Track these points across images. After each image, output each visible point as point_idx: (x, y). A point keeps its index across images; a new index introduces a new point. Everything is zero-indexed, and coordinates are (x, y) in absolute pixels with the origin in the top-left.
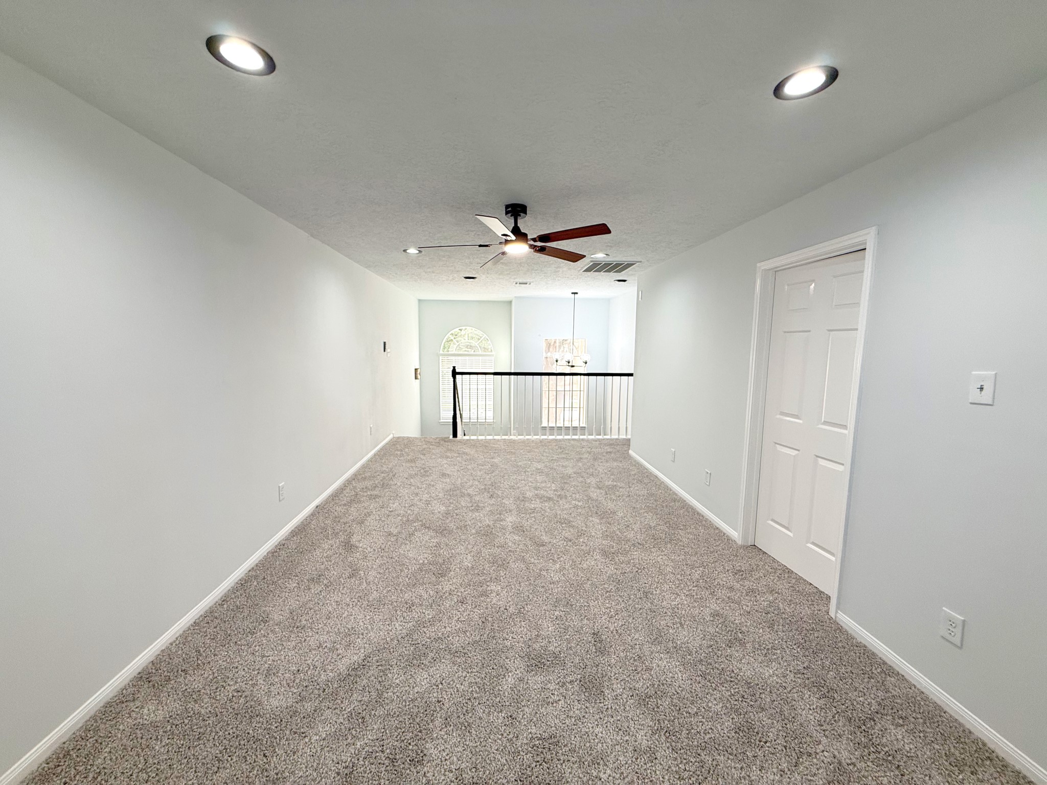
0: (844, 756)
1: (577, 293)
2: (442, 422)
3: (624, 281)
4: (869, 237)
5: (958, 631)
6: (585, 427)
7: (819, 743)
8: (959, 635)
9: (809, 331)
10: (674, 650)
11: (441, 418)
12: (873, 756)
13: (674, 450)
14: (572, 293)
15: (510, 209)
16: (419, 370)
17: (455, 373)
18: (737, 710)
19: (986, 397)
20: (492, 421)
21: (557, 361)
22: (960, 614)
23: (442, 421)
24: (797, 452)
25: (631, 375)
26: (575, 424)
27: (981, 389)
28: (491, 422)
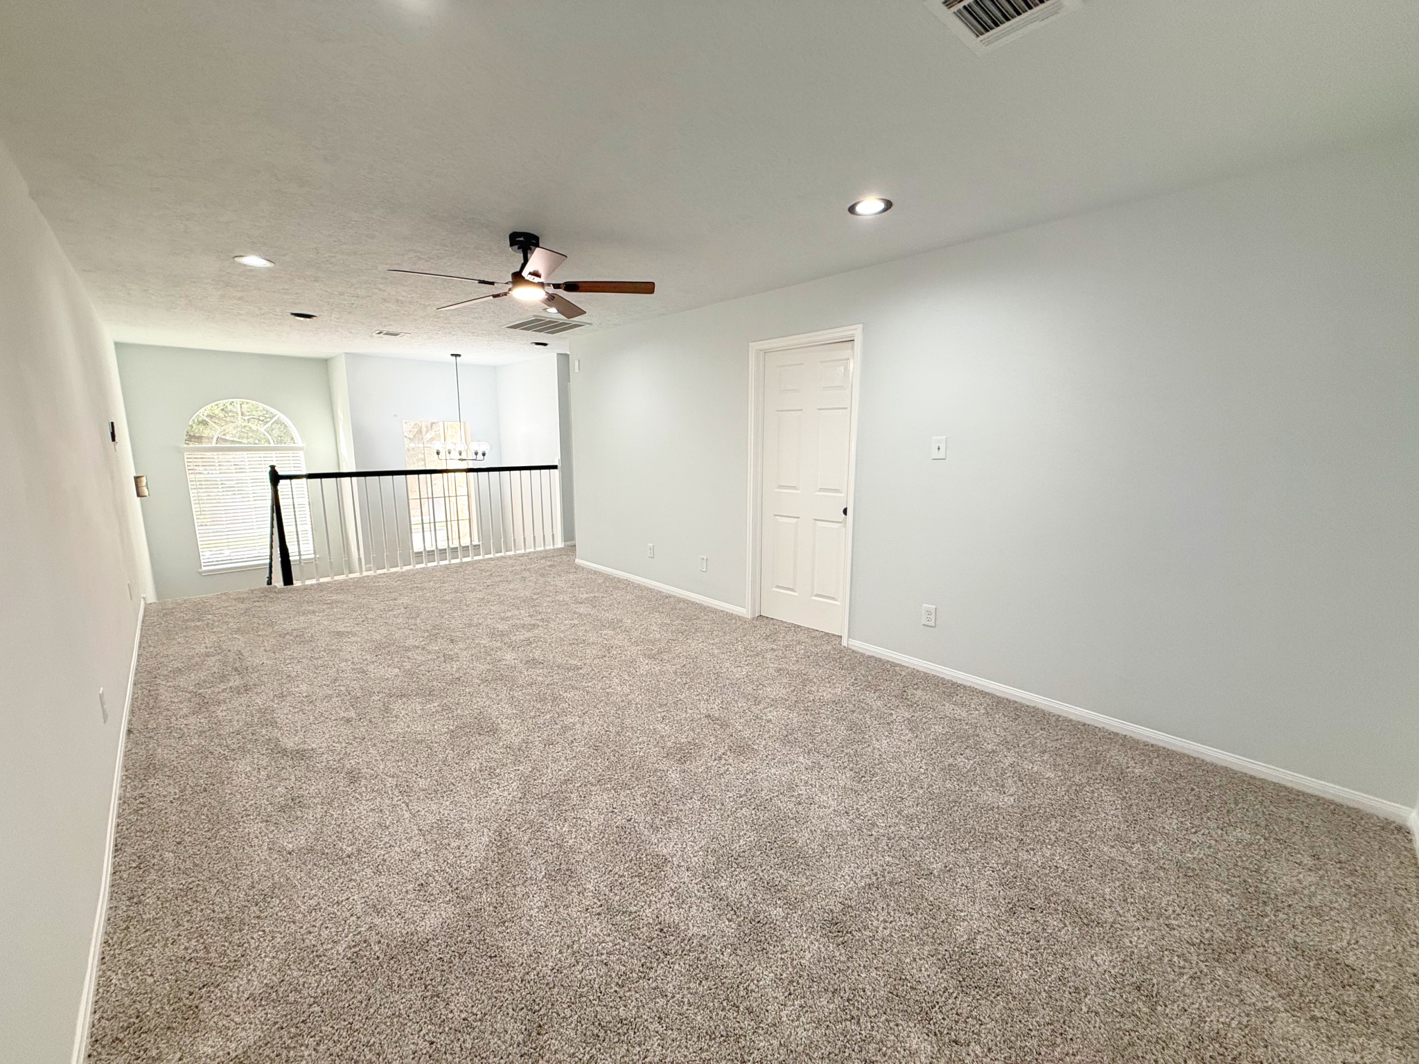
0: (907, 715)
1: (459, 355)
2: (205, 572)
3: (545, 345)
4: (857, 331)
5: (933, 617)
6: (479, 545)
7: (892, 714)
8: (933, 621)
9: (801, 410)
10: (774, 703)
11: (203, 564)
12: (918, 708)
13: (651, 545)
14: (452, 355)
15: (522, 239)
16: (144, 479)
17: (275, 478)
18: (841, 719)
19: (941, 454)
20: (313, 556)
21: (438, 453)
22: (932, 604)
23: (204, 569)
24: (796, 520)
25: (555, 467)
26: (465, 542)
27: (939, 449)
28: (309, 559)
